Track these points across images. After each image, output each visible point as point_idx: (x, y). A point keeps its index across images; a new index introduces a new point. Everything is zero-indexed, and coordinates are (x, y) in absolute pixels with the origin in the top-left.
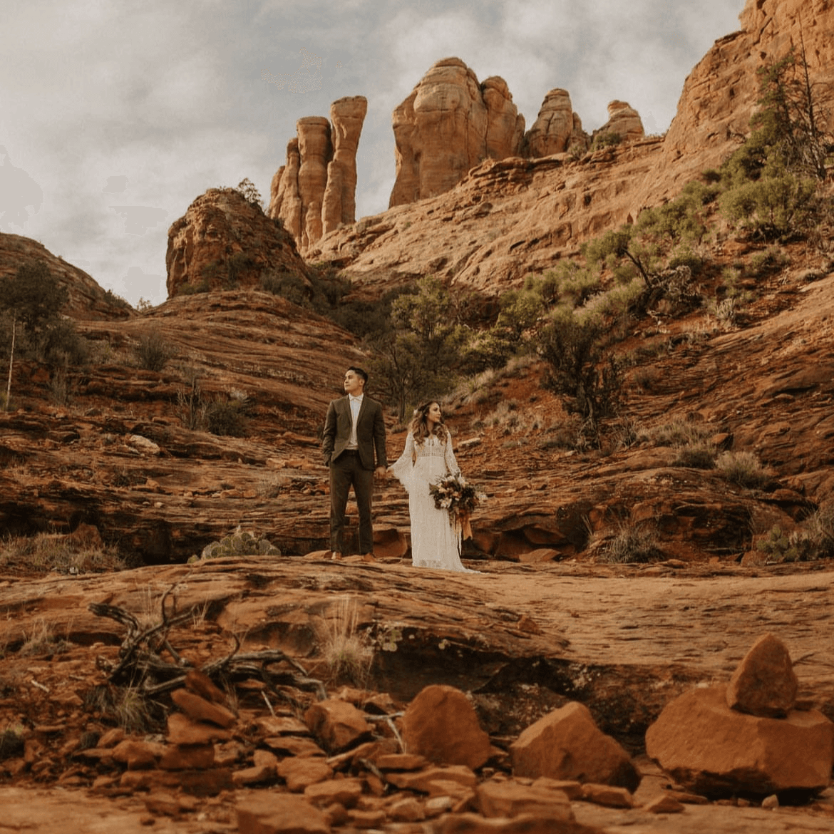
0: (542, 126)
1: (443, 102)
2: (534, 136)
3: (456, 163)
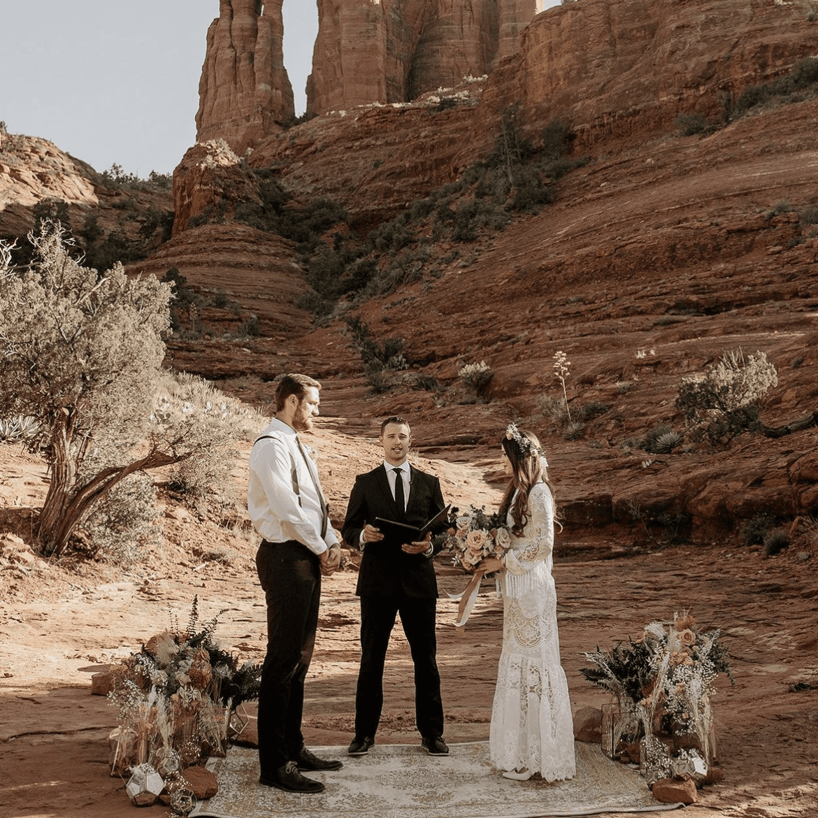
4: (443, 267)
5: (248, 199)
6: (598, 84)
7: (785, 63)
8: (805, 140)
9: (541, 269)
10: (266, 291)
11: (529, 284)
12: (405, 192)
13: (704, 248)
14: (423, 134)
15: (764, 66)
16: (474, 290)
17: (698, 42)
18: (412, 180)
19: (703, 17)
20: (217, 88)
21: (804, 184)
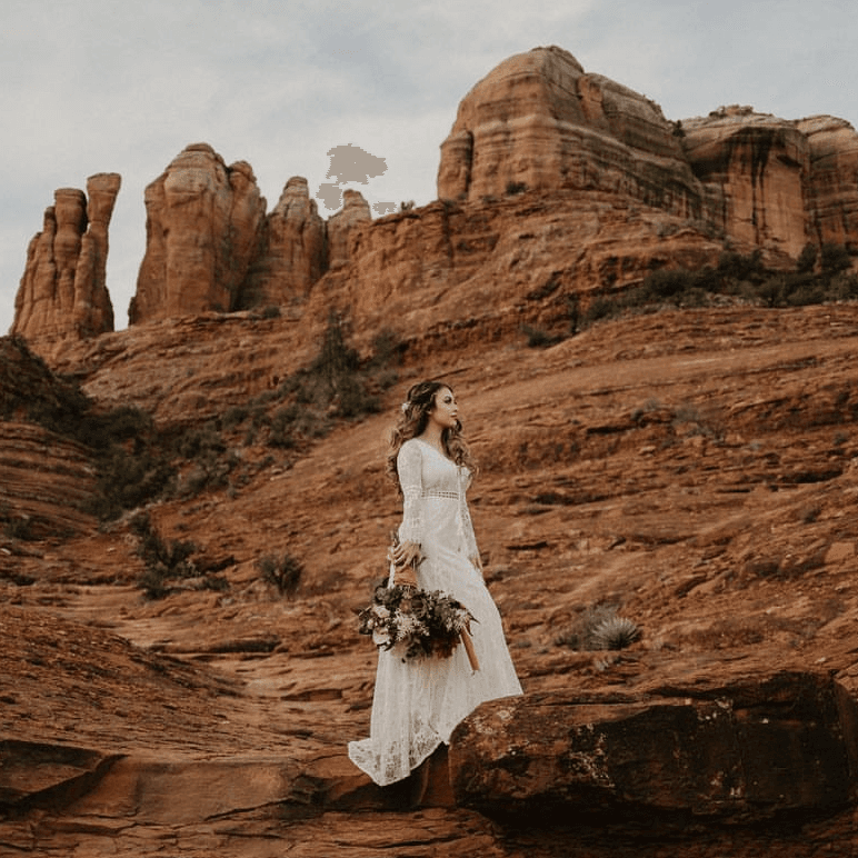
0: (281, 211)
1: (191, 185)
2: (273, 219)
3: (201, 242)
4: (253, 472)
5: (43, 399)
6: (433, 293)
7: (635, 277)
8: (665, 346)
9: (366, 470)
10: (47, 493)
11: (351, 487)
12: (219, 403)
13: (560, 448)
14: (242, 343)
15: (613, 278)
16: (286, 495)
17: (543, 252)
18: (227, 391)
19: (548, 227)
20: (33, 302)
21: (673, 384)
